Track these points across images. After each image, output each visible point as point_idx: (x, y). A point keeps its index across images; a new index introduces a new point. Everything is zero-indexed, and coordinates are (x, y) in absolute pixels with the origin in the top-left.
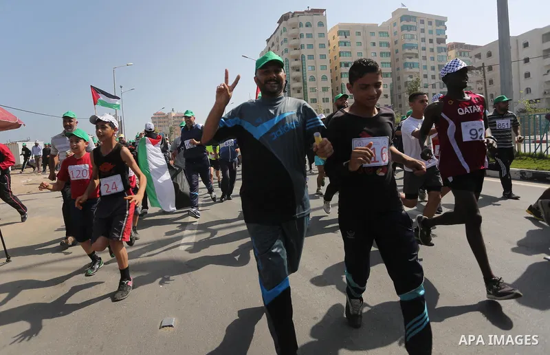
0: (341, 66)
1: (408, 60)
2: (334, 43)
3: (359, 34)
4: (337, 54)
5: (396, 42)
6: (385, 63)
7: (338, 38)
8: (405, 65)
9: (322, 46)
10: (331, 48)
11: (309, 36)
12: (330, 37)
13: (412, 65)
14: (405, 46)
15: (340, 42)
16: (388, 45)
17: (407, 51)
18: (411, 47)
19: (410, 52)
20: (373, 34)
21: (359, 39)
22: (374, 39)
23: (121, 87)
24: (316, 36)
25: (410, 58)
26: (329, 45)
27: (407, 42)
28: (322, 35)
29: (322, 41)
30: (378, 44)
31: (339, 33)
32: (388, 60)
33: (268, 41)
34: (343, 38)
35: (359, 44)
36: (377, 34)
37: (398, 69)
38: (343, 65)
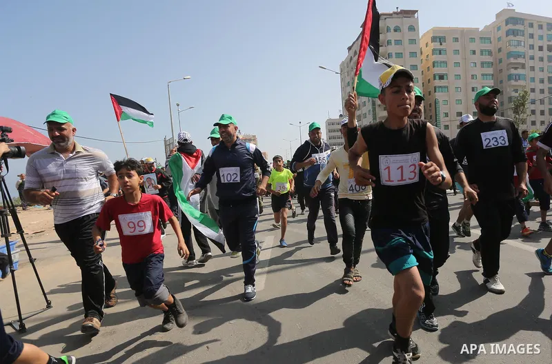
0: (435, 79)
1: (513, 71)
2: (427, 51)
3: (456, 40)
4: (430, 64)
5: (500, 50)
6: (486, 75)
7: (432, 46)
8: (510, 77)
9: (413, 54)
10: (424, 57)
11: (398, 42)
12: (422, 44)
13: (518, 77)
14: (510, 55)
15: (434, 51)
16: (490, 53)
17: (512, 60)
18: (518, 56)
19: (515, 61)
20: (472, 40)
21: (457, 46)
22: (473, 46)
23: (178, 105)
24: (406, 42)
25: (516, 68)
26: (421, 53)
27: (513, 49)
28: (413, 41)
29: (413, 48)
30: (478, 52)
31: (434, 39)
32: (490, 71)
33: (350, 49)
34: (437, 45)
35: (457, 52)
36: (477, 40)
37: (501, 82)
38: (437, 78)
